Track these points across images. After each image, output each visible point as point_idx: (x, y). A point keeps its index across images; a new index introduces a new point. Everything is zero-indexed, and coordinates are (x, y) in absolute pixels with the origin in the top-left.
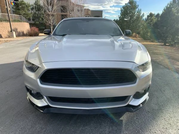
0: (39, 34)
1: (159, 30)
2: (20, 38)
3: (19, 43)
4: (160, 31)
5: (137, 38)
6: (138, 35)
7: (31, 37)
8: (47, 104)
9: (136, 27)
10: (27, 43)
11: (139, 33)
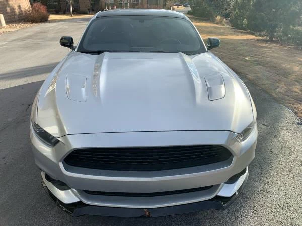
0: (48, 17)
1: (262, 13)
2: (14, 27)
3: (14, 40)
4: (264, 15)
5: (224, 25)
6: (225, 19)
7: (34, 24)
8: (78, 200)
9: (223, 4)
10: (29, 41)
11: (226, 16)
